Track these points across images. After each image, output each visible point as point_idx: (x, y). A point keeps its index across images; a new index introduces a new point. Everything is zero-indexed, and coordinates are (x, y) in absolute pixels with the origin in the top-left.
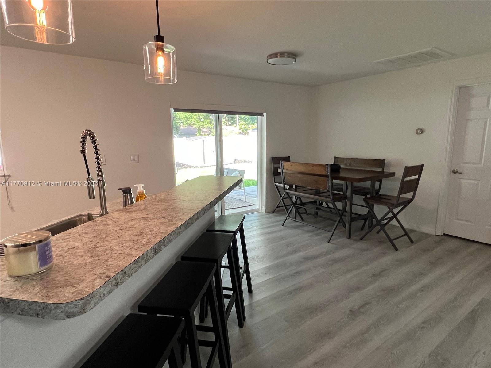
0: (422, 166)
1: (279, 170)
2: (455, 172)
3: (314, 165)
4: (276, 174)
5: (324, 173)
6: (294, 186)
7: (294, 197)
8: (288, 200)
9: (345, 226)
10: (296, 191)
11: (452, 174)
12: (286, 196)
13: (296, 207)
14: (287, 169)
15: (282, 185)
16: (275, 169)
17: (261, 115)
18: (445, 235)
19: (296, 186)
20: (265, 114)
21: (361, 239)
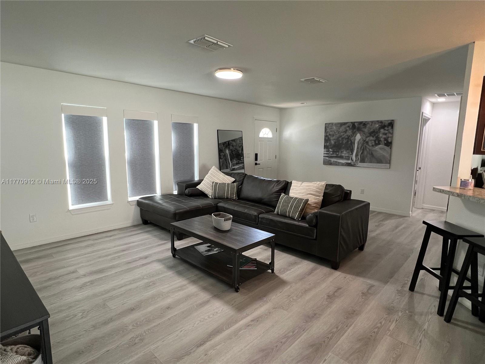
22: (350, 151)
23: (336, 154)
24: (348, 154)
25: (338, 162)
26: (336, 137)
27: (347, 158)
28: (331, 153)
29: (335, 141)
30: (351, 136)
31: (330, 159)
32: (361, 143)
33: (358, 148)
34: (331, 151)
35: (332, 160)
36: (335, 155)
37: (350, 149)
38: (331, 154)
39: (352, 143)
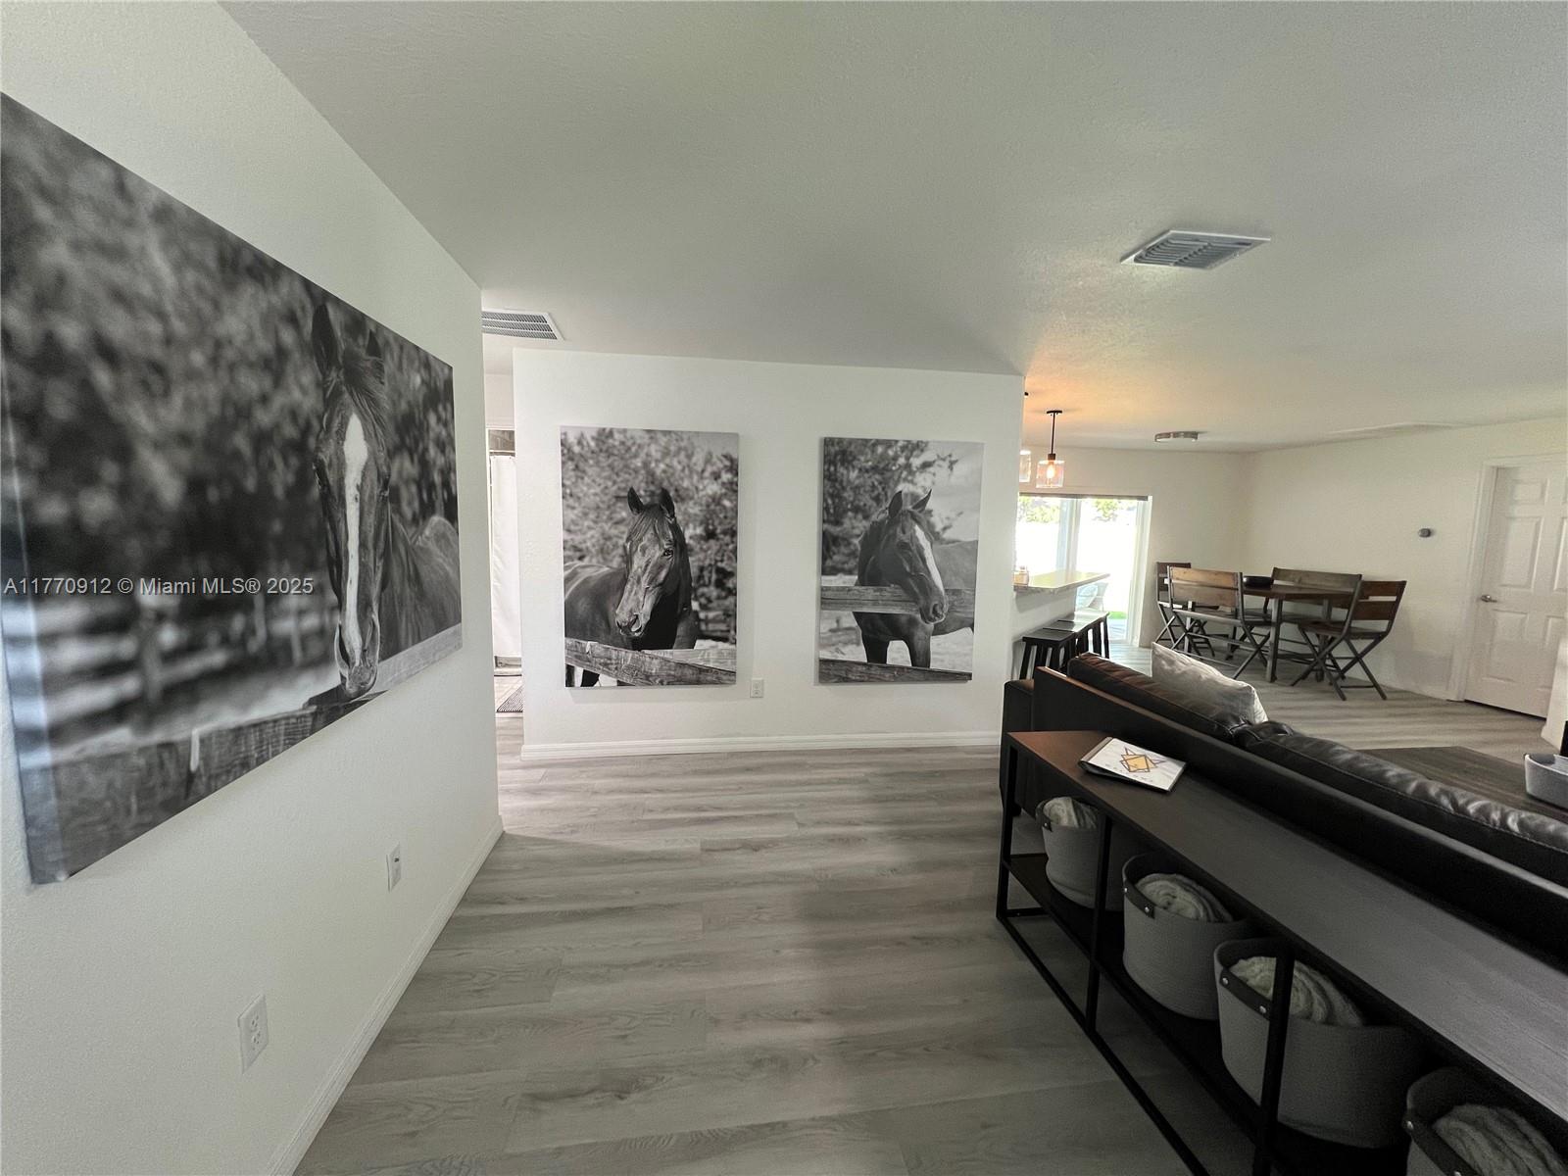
0: (1403, 584)
1: (1166, 581)
2: (1485, 599)
3: (1218, 573)
4: (1163, 588)
5: (1232, 585)
6: (1190, 606)
7: (1189, 620)
8: (1180, 629)
9: (1266, 665)
10: (1193, 610)
11: (1482, 604)
12: (1176, 623)
13: (1189, 636)
14: (1178, 579)
15: (1168, 605)
16: (1161, 580)
17: (1145, 498)
18: (1467, 701)
19: (1193, 604)
20: (1150, 498)
21: (1293, 685)
22: (326, 579)
23: (225, 641)
24: (321, 612)
25: (258, 725)
26: (189, 405)
27: (315, 648)
28: (169, 636)
29: (184, 457)
30: (315, 423)
31: (158, 736)
32: (371, 497)
33: (362, 545)
34: (160, 617)
35: (195, 732)
36: (217, 658)
37: (322, 557)
38: (171, 656)
39: (332, 500)
